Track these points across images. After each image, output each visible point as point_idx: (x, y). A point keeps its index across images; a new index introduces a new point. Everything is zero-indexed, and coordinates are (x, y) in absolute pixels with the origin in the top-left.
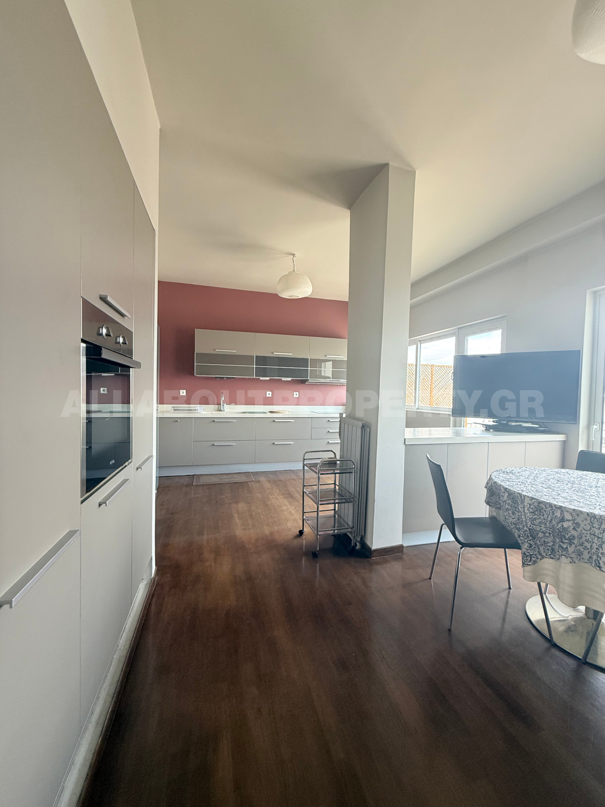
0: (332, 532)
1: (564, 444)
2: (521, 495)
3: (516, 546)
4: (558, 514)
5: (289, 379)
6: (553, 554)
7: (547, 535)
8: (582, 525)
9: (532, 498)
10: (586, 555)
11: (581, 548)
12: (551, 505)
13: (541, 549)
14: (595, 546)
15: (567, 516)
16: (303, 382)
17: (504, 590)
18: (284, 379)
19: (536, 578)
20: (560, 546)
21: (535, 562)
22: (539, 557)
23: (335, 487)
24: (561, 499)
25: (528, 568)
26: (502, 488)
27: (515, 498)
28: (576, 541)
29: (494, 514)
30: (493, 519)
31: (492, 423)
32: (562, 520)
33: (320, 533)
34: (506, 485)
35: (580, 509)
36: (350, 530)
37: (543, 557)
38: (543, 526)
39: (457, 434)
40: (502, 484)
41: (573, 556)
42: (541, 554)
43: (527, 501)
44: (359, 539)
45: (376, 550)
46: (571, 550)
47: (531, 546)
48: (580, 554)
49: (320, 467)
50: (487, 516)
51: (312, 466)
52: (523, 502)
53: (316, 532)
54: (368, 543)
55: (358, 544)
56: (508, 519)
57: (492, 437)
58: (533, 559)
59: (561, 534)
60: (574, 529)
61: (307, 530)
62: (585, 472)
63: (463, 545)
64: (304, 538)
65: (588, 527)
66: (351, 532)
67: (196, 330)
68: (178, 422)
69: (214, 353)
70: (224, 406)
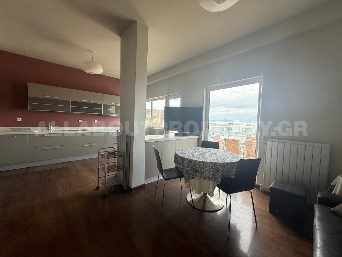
0: (114, 184)
1: (199, 139)
2: (184, 158)
3: (183, 176)
4: (195, 163)
5: (92, 114)
6: (193, 177)
7: (192, 171)
8: (201, 166)
9: (188, 159)
10: (202, 176)
11: (201, 173)
12: (193, 160)
13: (190, 176)
14: (204, 172)
15: (197, 164)
16: (100, 115)
17: (180, 193)
18: (89, 113)
19: (189, 186)
20: (195, 174)
21: (188, 181)
22: (190, 179)
23: (115, 164)
24: (196, 158)
25: (186, 183)
26: (179, 156)
27: (183, 159)
28: (199, 172)
29: (177, 166)
30: (176, 168)
31: (177, 133)
32: (196, 165)
33: (107, 186)
34: (180, 155)
35: (201, 160)
36: (122, 182)
37: (191, 179)
38: (191, 168)
39: (166, 137)
40: (179, 155)
41: (199, 176)
42: (190, 178)
43: (186, 160)
44: (126, 185)
45: (134, 188)
46: (198, 175)
47: (187, 175)
48: (200, 175)
49: (107, 155)
50: (175, 167)
51: (103, 156)
52: (185, 160)
53: (105, 186)
54: (130, 186)
55: (126, 187)
56: (181, 167)
57: (177, 138)
58: (188, 180)
59: (195, 170)
60: (199, 167)
61: (101, 185)
62: (203, 148)
63: (166, 180)
64: (99, 190)
65: (203, 166)
66: (123, 183)
67: (28, 83)
68: (15, 137)
69: (43, 97)
70: (50, 127)
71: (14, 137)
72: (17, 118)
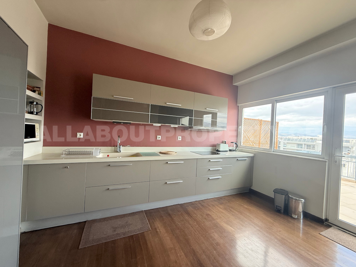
67: (94, 74)
68: (68, 168)
69: (112, 98)
70: (120, 147)
71: (65, 167)
72: (77, 133)
